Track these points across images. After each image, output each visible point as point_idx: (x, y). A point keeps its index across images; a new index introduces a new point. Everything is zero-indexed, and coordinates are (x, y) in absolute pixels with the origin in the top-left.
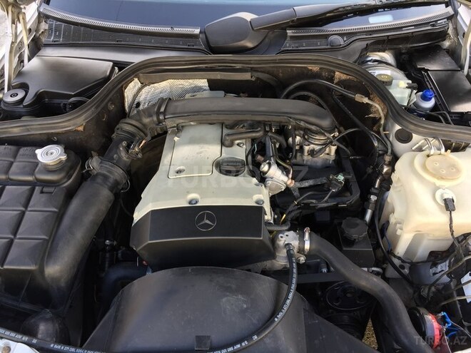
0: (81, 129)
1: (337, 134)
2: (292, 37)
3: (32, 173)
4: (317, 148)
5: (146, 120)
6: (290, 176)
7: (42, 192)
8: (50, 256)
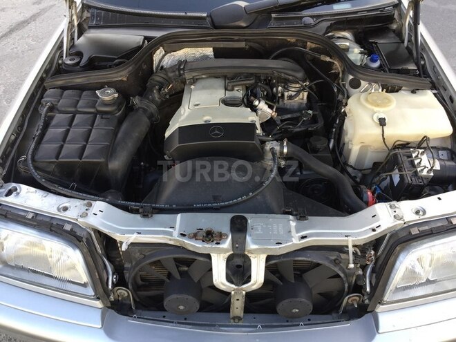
0: (125, 79)
1: (308, 83)
2: (275, 18)
3: (94, 107)
4: (293, 93)
5: (171, 75)
6: (274, 110)
7: (102, 118)
8: (111, 156)
